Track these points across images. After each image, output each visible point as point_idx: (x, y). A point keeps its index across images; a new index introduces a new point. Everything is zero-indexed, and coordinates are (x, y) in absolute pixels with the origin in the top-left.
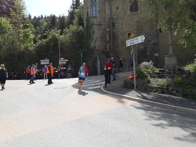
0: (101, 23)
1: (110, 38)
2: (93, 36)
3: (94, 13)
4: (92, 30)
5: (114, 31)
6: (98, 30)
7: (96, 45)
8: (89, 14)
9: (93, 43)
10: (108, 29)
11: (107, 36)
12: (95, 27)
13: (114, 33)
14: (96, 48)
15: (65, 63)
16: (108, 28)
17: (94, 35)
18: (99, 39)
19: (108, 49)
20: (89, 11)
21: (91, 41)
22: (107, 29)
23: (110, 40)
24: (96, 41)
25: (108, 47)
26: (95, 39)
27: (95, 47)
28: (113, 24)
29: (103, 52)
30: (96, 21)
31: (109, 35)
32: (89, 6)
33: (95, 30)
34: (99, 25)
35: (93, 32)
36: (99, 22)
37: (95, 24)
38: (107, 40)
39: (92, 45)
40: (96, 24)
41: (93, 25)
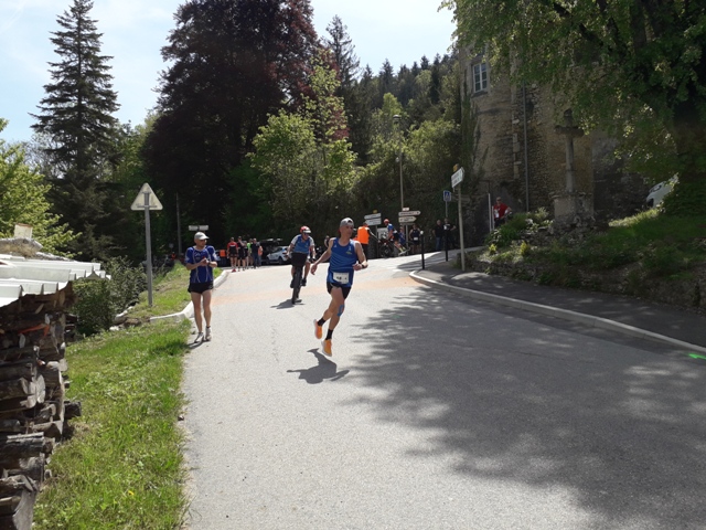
0: (498, 106)
1: (522, 143)
2: (477, 142)
3: (481, 81)
4: (476, 129)
5: (534, 125)
6: (491, 126)
7: (485, 167)
8: (469, 87)
9: (477, 161)
10: (517, 121)
11: (515, 139)
12: (482, 118)
13: (532, 130)
14: (486, 176)
15: (414, 219)
16: (517, 117)
17: (482, 140)
18: (491, 151)
19: (516, 176)
20: (468, 78)
21: (472, 157)
22: (514, 122)
23: (522, 151)
24: (484, 158)
25: (516, 170)
26: (484, 151)
27: (482, 172)
28: (530, 106)
29: (504, 184)
30: (483, 104)
31: (520, 135)
32: (469, 67)
33: (483, 128)
34: (493, 112)
35: (479, 134)
36: (493, 105)
37: (481, 113)
38: (514, 150)
39: (476, 168)
40: (486, 112)
41: (477, 114)
